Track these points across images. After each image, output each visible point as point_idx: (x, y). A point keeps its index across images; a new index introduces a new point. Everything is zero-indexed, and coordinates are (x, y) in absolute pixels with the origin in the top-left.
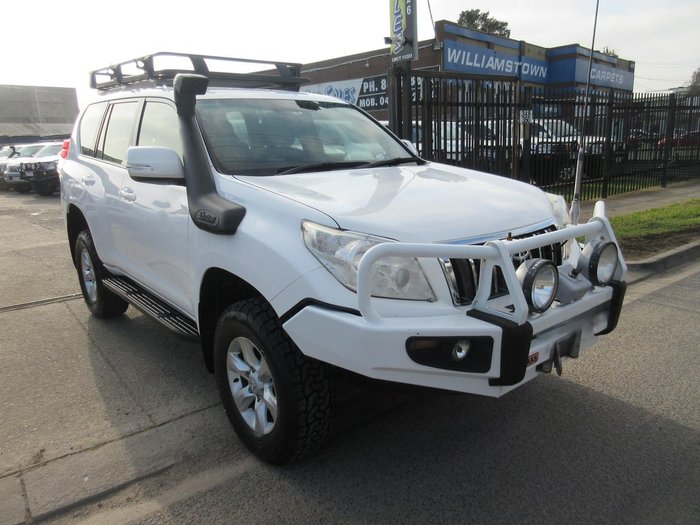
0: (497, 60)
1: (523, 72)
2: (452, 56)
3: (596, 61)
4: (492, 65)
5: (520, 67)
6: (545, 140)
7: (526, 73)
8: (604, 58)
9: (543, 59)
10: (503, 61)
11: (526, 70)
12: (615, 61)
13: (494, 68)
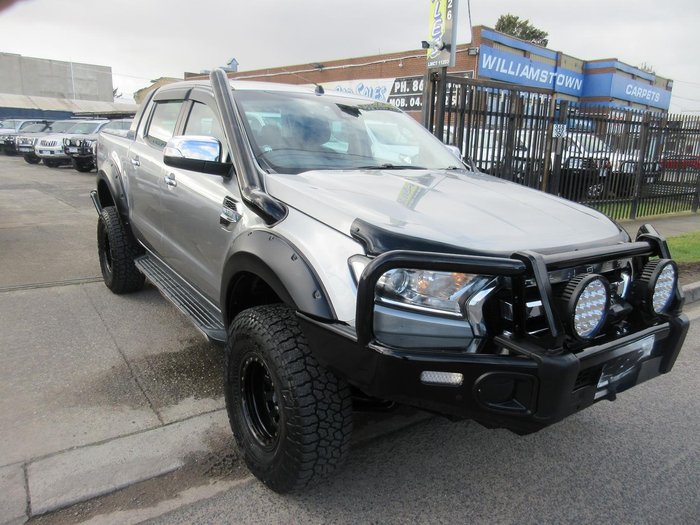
0: (532, 69)
1: (558, 83)
2: (487, 62)
3: (633, 76)
4: (526, 74)
5: (555, 78)
6: (577, 155)
7: (561, 84)
8: (642, 74)
9: (580, 71)
10: (538, 71)
11: (561, 81)
12: (653, 78)
13: (528, 77)
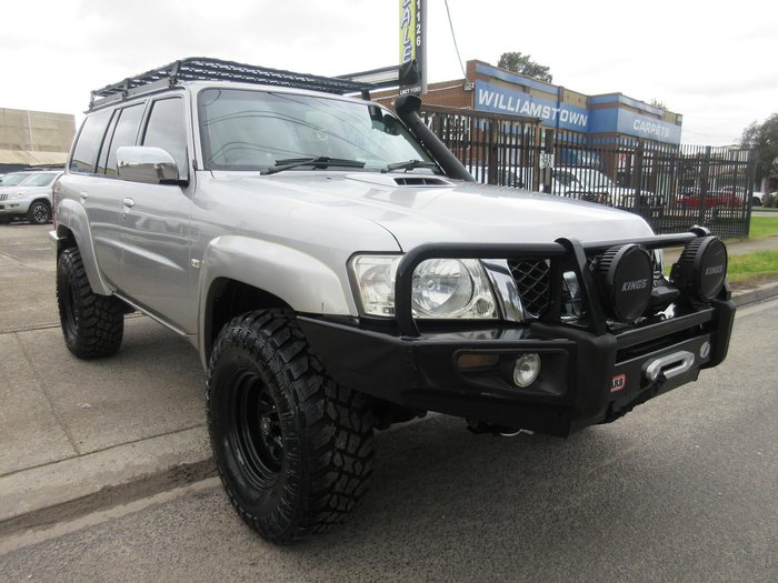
0: (533, 105)
1: (561, 119)
2: (485, 98)
3: (640, 111)
4: (527, 110)
5: (558, 114)
6: (577, 190)
7: (565, 120)
8: (649, 109)
9: (584, 107)
10: (540, 107)
11: (564, 116)
12: (661, 113)
13: (529, 113)
